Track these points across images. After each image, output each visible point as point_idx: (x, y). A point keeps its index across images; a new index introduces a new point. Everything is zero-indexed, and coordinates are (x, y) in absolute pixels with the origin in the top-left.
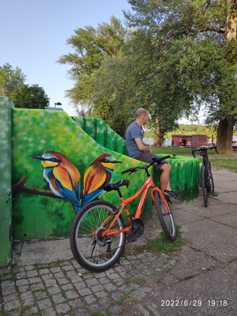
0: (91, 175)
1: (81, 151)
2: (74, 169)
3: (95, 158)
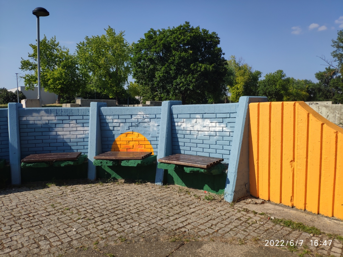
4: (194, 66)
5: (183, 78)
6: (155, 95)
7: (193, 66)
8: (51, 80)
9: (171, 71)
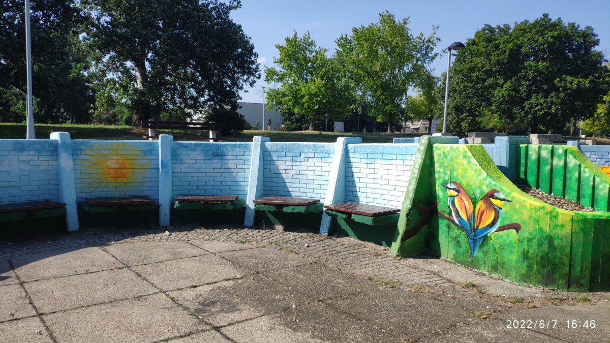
0: (481, 210)
1: (474, 184)
2: (468, 201)
3: (485, 192)
4: (560, 82)
5: (541, 98)
6: (461, 118)
7: (558, 81)
8: (307, 97)
9: (521, 88)
